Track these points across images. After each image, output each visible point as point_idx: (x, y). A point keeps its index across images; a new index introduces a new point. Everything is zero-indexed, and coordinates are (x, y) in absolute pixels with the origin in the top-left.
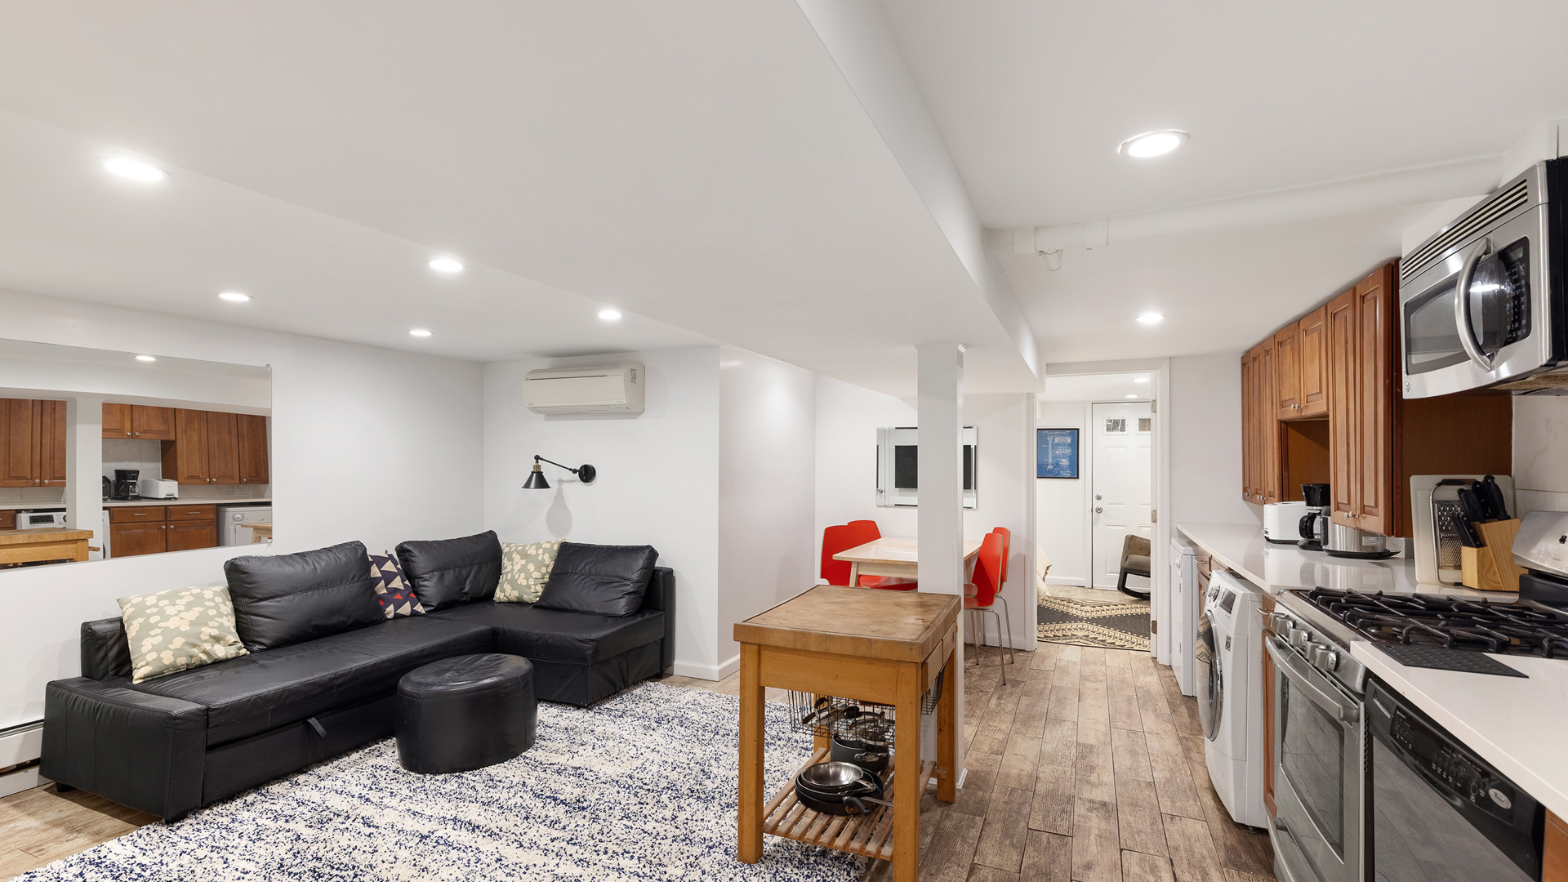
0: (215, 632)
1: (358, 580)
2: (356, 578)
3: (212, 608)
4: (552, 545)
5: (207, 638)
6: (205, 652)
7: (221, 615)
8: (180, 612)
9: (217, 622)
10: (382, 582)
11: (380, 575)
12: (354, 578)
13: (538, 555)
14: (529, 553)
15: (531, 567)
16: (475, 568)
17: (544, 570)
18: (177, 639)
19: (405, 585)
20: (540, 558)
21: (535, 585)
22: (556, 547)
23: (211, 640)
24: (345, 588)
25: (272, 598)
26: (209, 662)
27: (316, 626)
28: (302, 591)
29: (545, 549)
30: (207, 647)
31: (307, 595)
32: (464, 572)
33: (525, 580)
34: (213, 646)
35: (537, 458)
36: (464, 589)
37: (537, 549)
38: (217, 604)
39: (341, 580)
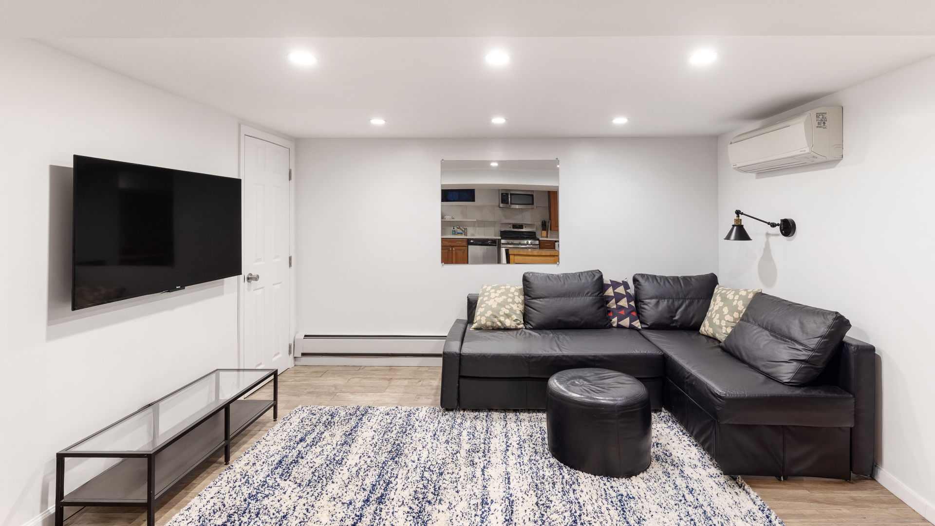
0: (507, 312)
1: (591, 295)
2: (589, 294)
3: (510, 297)
4: (748, 293)
5: (503, 314)
6: (500, 321)
7: (514, 302)
8: (496, 297)
9: (510, 306)
10: (614, 300)
11: (612, 294)
12: (587, 293)
13: (733, 300)
14: (728, 297)
15: (726, 310)
16: (687, 302)
17: (736, 315)
18: (489, 311)
19: (629, 305)
20: (735, 303)
21: (726, 327)
22: (751, 296)
23: (505, 316)
24: (580, 299)
25: (539, 298)
26: (502, 328)
27: (560, 320)
28: (554, 297)
29: (741, 296)
30: (502, 319)
31: (556, 300)
32: (676, 304)
33: (718, 321)
34: (505, 319)
35: (738, 213)
36: (675, 316)
37: (734, 295)
38: (515, 296)
39: (579, 294)
